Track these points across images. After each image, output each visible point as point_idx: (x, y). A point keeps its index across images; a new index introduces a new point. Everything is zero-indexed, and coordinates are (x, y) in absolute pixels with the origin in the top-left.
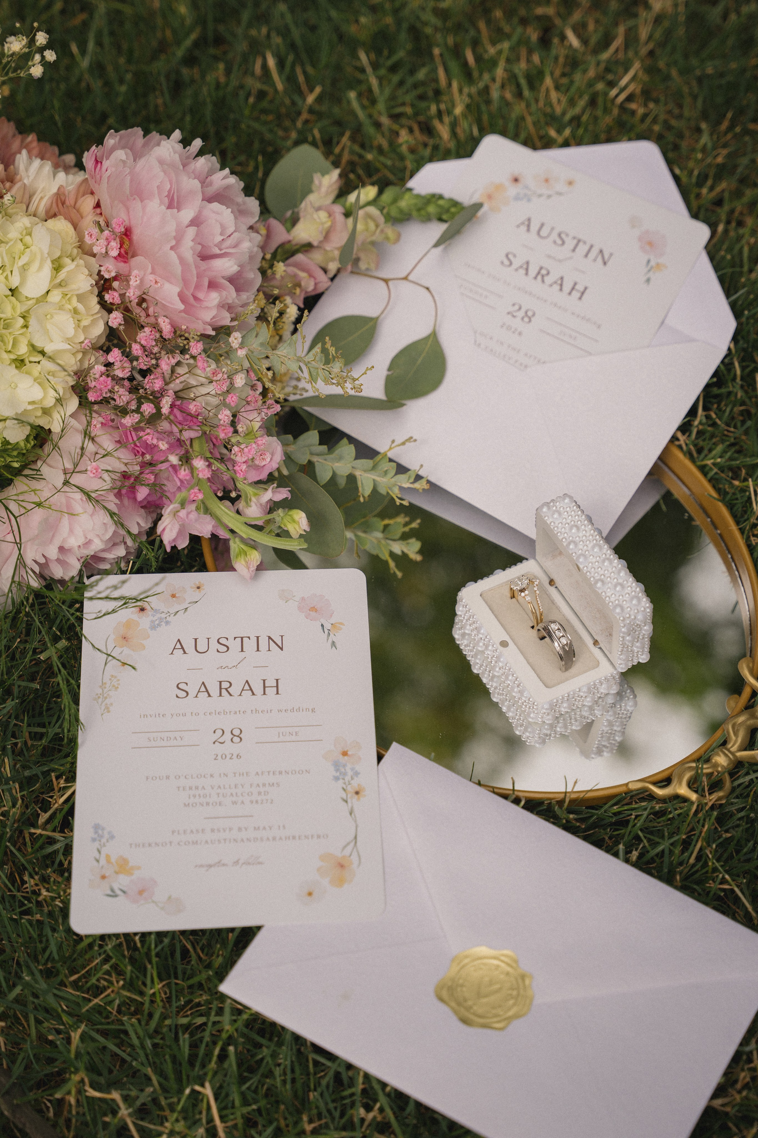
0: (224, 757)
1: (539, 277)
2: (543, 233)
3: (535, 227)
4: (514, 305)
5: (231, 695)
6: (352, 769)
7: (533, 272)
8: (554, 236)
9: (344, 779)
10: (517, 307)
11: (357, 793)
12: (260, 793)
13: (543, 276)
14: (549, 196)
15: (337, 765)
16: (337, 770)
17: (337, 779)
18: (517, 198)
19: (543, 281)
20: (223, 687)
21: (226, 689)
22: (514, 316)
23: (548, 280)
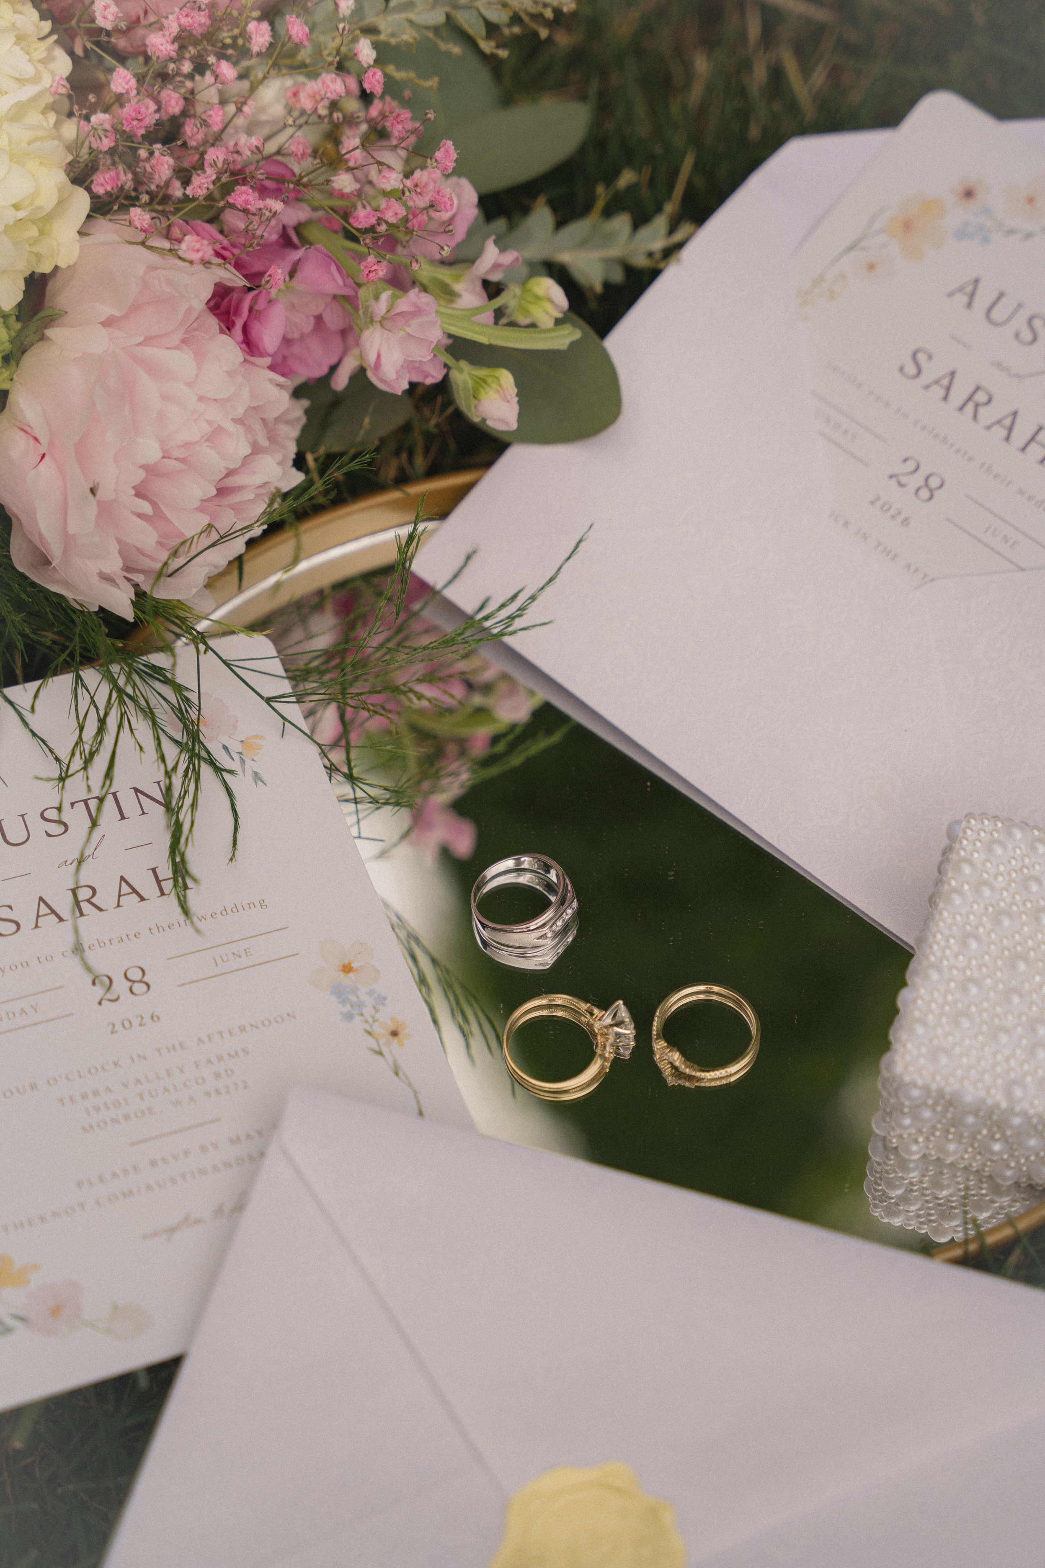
0: (127, 1024)
1: (970, 407)
2: (998, 314)
3: (983, 300)
4: (905, 460)
5: (100, 910)
6: (371, 993)
7: (959, 394)
8: (1020, 322)
9: (362, 1015)
10: (911, 465)
11: (394, 1034)
12: (217, 1075)
13: (977, 405)
14: (1029, 235)
15: (339, 992)
16: (343, 1002)
17: (349, 1017)
18: (961, 234)
19: (975, 416)
20: (80, 898)
21: (88, 901)
22: (901, 485)
23: (987, 415)
